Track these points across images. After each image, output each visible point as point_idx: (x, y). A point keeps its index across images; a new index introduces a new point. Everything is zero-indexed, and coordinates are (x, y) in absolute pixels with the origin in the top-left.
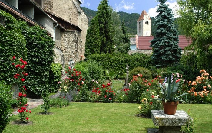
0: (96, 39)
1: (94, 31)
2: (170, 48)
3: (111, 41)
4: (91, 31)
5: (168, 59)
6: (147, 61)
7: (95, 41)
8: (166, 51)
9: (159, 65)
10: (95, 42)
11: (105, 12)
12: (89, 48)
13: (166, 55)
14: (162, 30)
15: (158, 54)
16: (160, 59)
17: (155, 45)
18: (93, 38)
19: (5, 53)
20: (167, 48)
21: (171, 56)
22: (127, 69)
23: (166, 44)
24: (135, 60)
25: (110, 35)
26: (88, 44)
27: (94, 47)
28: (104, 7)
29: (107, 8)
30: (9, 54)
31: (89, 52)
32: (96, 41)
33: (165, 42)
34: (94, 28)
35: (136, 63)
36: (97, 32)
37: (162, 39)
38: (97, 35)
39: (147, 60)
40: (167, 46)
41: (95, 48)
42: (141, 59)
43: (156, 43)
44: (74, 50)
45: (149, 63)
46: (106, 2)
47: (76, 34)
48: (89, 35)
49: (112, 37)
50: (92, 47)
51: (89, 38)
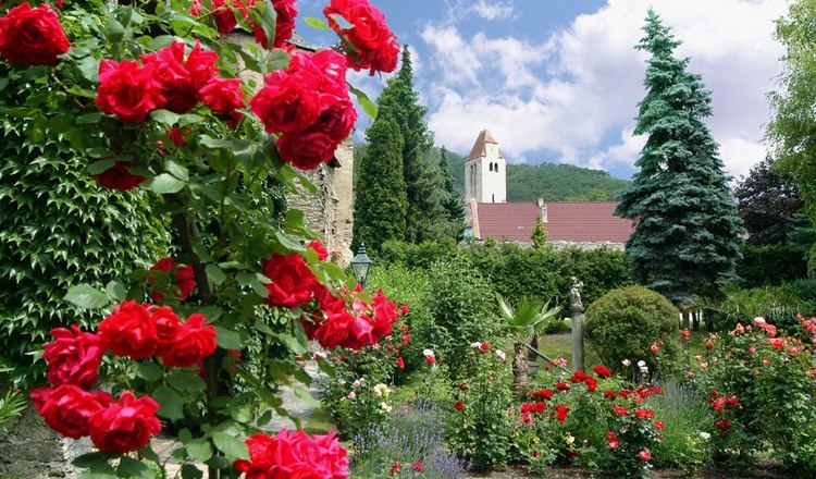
0: (395, 190)
1: (388, 162)
2: (707, 217)
3: (425, 207)
4: (378, 164)
5: (700, 258)
6: (587, 270)
7: (390, 197)
8: (691, 228)
9: (666, 282)
10: (390, 202)
11: (405, 111)
12: (369, 223)
13: (695, 241)
14: (675, 149)
15: (662, 240)
16: (667, 260)
17: (648, 205)
18: (382, 185)
19: (26, 158)
20: (695, 219)
21: (711, 248)
22: (576, 296)
23: (695, 200)
24: (543, 265)
25: (423, 184)
26: (365, 209)
27: (387, 220)
28: (403, 95)
29: (411, 100)
30: (55, 164)
31: (368, 236)
32: (393, 199)
33: (691, 194)
34: (388, 153)
35: (549, 274)
36: (396, 167)
37: (675, 184)
38: (397, 177)
39: (585, 264)
40: (694, 209)
41: (392, 222)
42: (563, 262)
43: (654, 196)
44: (318, 228)
45: (593, 275)
46: (409, 81)
47: (324, 172)
48: (370, 177)
49: (427, 194)
50: (381, 219)
51: (370, 185)
